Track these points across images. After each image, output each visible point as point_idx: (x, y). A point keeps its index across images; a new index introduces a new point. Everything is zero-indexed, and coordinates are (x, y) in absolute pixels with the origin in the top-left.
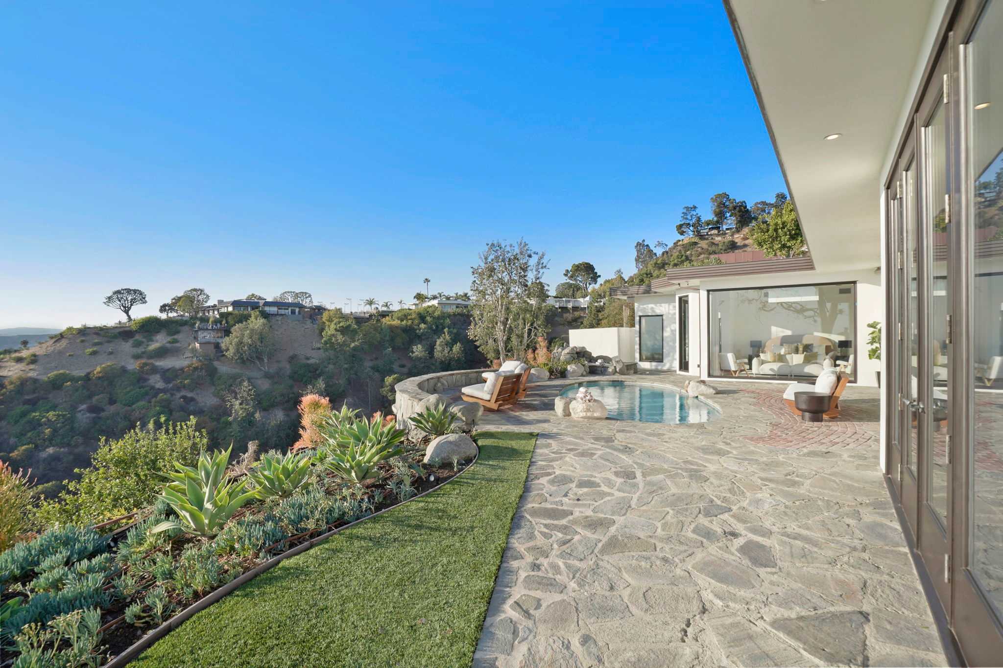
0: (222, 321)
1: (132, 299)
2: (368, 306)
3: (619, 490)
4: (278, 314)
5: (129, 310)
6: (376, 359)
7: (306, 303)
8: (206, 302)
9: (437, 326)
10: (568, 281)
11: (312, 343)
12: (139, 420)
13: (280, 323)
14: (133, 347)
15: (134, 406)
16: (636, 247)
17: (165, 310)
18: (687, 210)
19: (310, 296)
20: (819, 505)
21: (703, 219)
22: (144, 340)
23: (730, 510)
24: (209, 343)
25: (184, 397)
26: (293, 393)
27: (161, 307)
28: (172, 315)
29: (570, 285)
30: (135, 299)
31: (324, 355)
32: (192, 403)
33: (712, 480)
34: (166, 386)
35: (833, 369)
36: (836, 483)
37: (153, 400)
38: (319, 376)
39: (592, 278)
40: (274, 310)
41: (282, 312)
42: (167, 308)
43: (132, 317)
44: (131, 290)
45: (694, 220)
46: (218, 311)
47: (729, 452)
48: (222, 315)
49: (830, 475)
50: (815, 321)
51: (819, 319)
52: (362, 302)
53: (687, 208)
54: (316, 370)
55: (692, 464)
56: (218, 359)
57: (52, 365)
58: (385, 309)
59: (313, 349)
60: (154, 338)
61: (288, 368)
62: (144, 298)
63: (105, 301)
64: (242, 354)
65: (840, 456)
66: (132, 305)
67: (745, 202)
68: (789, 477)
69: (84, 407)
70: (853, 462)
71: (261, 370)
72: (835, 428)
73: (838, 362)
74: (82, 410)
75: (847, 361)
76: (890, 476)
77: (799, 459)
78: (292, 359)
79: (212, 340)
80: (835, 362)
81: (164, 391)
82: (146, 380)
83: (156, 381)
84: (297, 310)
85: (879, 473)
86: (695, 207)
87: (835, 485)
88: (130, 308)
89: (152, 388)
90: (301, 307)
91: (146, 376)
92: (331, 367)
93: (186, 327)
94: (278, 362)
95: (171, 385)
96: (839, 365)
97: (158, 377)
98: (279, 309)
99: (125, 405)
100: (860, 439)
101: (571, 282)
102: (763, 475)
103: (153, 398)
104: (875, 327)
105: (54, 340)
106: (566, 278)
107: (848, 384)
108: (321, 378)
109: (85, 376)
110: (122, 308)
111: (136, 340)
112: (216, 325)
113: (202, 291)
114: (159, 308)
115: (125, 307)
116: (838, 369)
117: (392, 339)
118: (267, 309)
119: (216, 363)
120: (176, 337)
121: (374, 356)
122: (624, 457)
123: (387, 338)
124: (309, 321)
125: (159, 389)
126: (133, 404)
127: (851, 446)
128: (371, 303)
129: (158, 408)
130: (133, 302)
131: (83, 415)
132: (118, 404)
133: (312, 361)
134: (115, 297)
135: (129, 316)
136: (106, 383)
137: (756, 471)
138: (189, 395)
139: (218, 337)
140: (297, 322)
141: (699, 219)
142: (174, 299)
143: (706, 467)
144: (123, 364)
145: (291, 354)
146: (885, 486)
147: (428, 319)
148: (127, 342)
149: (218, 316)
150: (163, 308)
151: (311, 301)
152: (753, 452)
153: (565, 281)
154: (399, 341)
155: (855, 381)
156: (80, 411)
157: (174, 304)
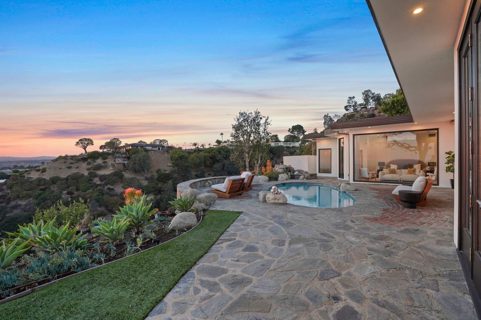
0: (127, 153)
1: (87, 143)
2: (194, 146)
3: (269, 255)
4: (152, 150)
5: (86, 148)
6: (197, 171)
7: (165, 145)
8: (120, 144)
9: (226, 156)
10: (290, 134)
11: (167, 163)
12: (89, 198)
13: (153, 154)
14: (87, 165)
15: (87, 192)
16: (324, 117)
17: (102, 148)
18: (350, 99)
19: (167, 141)
20: (406, 274)
21: (358, 103)
22: (92, 162)
23: (339, 275)
24: (120, 163)
25: (109, 188)
26: (158, 187)
27: (100, 147)
28: (105, 150)
29: (291, 136)
30: (88, 143)
31: (173, 169)
32: (113, 191)
33: (335, 248)
34: (101, 183)
35: (424, 177)
36: (421, 255)
37: (96, 189)
38: (171, 179)
39: (302, 132)
40: (150, 148)
41: (154, 149)
42: (103, 147)
43: (87, 151)
44: (87, 139)
45: (353, 104)
46: (125, 149)
47: (352, 228)
48: (126, 150)
49: (417, 247)
50: (416, 153)
51: (418, 152)
52: (191, 144)
53: (350, 98)
54: (169, 176)
55: (326, 236)
56: (124, 171)
57: (52, 173)
58: (202, 147)
59: (168, 166)
60: (96, 161)
61: (156, 175)
62: (92, 143)
63: (76, 144)
64: (135, 169)
65: (426, 233)
66: (87, 146)
67: (379, 94)
68: (388, 248)
69: (65, 192)
70: (434, 238)
71: (144, 176)
72: (424, 213)
73: (428, 174)
74: (65, 193)
75: (433, 173)
76: (461, 251)
77: (398, 235)
78: (158, 171)
79: (122, 162)
80: (426, 174)
81: (100, 185)
82: (92, 180)
83: (97, 181)
84: (161, 148)
85: (453, 248)
86: (354, 97)
87: (420, 257)
88: (86, 147)
89: (95, 184)
90: (163, 147)
91: (93, 178)
92: (176, 175)
93: (110, 156)
94: (152, 172)
95: (103, 183)
96: (428, 176)
97: (97, 179)
98: (153, 147)
99: (83, 191)
100: (440, 221)
101: (292, 134)
102: (371, 246)
103: (95, 188)
104: (450, 154)
105: (53, 162)
106: (289, 132)
107: (432, 186)
108: (172, 180)
109: (66, 178)
110: (83, 147)
111: (88, 162)
112: (124, 155)
113: (118, 139)
114: (99, 147)
115: (84, 147)
116: (427, 177)
117: (205, 162)
118: (147, 147)
119: (123, 173)
120: (106, 160)
121: (196, 170)
122: (284, 230)
123: (203, 161)
124: (166, 153)
125: (98, 184)
126: (87, 191)
127: (434, 225)
128: (195, 144)
129: (97, 193)
130: (88, 144)
131: (65, 195)
132: (80, 191)
133: (167, 172)
134: (80, 142)
135: (86, 151)
136: (75, 181)
137: (366, 243)
138: (111, 187)
139: (125, 161)
140: (161, 154)
141: (356, 103)
142: (106, 143)
143: (334, 238)
144: (83, 173)
145: (158, 169)
146: (458, 259)
147: (222, 152)
148: (84, 163)
149: (125, 151)
150: (101, 147)
151: (168, 144)
152: (368, 229)
153: (289, 134)
154: (208, 162)
155: (438, 184)
156: (64, 194)
157: (105, 145)
